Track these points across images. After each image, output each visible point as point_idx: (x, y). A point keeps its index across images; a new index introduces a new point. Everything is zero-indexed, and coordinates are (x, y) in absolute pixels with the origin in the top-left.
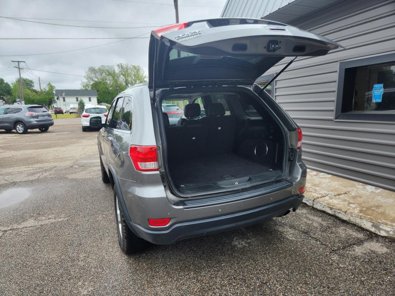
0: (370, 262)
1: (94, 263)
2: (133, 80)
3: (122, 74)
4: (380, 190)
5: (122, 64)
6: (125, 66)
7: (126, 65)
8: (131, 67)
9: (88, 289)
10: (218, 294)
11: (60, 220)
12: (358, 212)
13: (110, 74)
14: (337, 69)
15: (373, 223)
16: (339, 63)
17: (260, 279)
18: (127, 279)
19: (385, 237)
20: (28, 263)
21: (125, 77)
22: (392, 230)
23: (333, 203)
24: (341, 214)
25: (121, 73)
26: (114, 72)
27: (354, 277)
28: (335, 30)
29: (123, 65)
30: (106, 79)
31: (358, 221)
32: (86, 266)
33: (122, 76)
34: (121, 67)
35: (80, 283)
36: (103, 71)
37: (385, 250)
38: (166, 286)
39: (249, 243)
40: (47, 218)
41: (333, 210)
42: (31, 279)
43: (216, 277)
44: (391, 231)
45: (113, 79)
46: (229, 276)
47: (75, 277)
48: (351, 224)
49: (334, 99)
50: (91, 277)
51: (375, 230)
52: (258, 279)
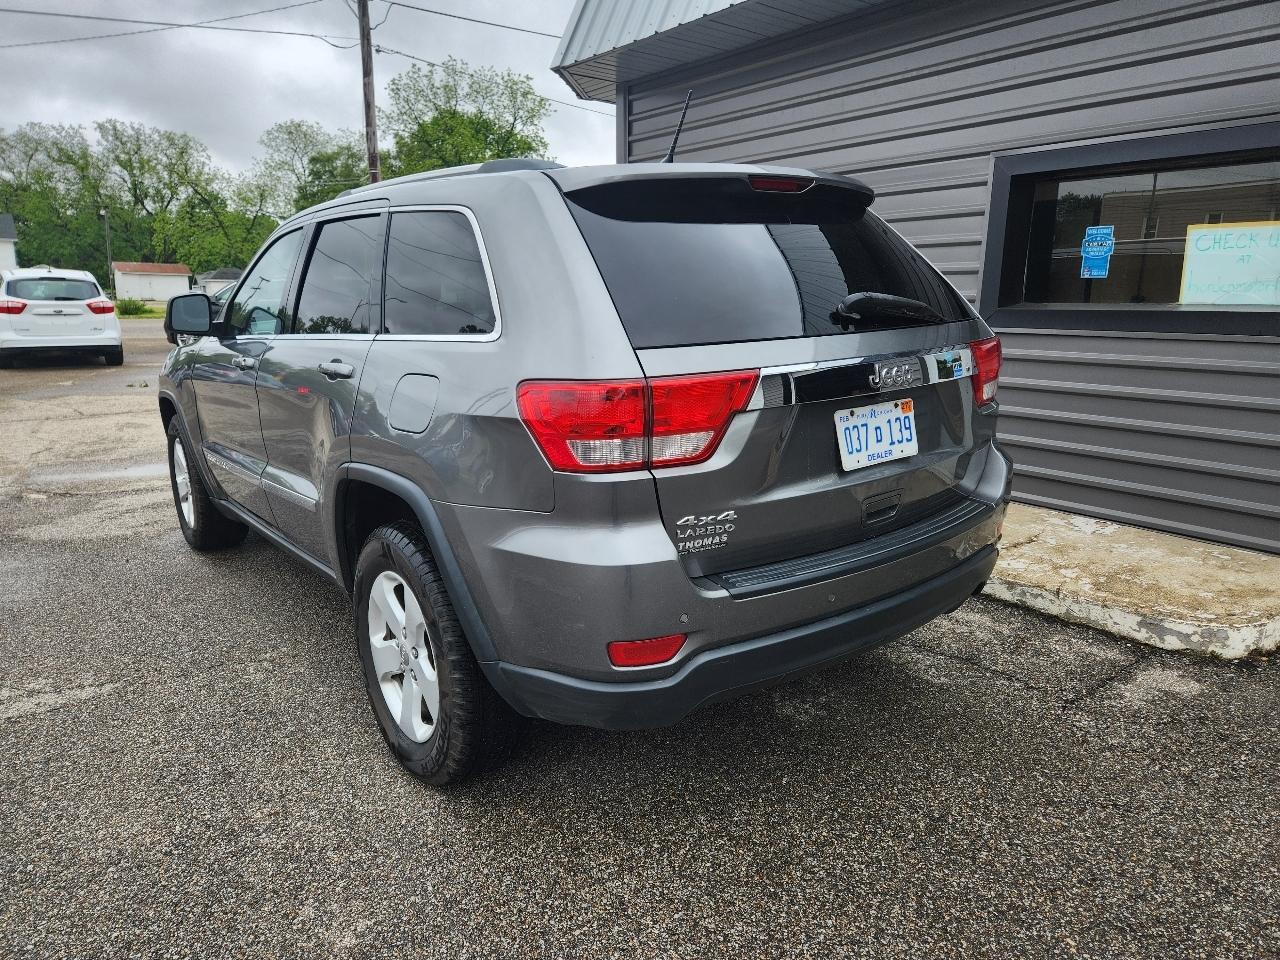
0: (1175, 722)
1: (324, 836)
2: (165, 184)
3: (117, 158)
4: (1111, 528)
5: (116, 121)
6: (131, 132)
7: (133, 128)
8: (156, 137)
9: (353, 928)
10: (821, 872)
11: (84, 695)
12: (1091, 589)
13: (65, 158)
14: (987, 175)
15: (1144, 616)
16: (994, 161)
17: (921, 808)
18: (486, 871)
19: (1177, 651)
20: (30, 867)
21: (132, 175)
22: (1199, 630)
23: (1014, 570)
24: (1043, 598)
25: (112, 156)
26: (85, 155)
27: (1161, 769)
28: (981, 58)
29: (119, 127)
30: (50, 177)
31: (1096, 615)
32: (297, 846)
33: (117, 168)
34: (111, 132)
35: (308, 911)
36: (39, 143)
37: (1194, 687)
38: (640, 874)
39: (826, 706)
40: (20, 693)
41: (1019, 590)
42: (84, 926)
43: (787, 822)
44: (1195, 633)
45: (83, 177)
46: (822, 812)
47: (275, 891)
48: (1075, 624)
49: (978, 264)
50: (342, 883)
51: (1147, 636)
52: (913, 808)
